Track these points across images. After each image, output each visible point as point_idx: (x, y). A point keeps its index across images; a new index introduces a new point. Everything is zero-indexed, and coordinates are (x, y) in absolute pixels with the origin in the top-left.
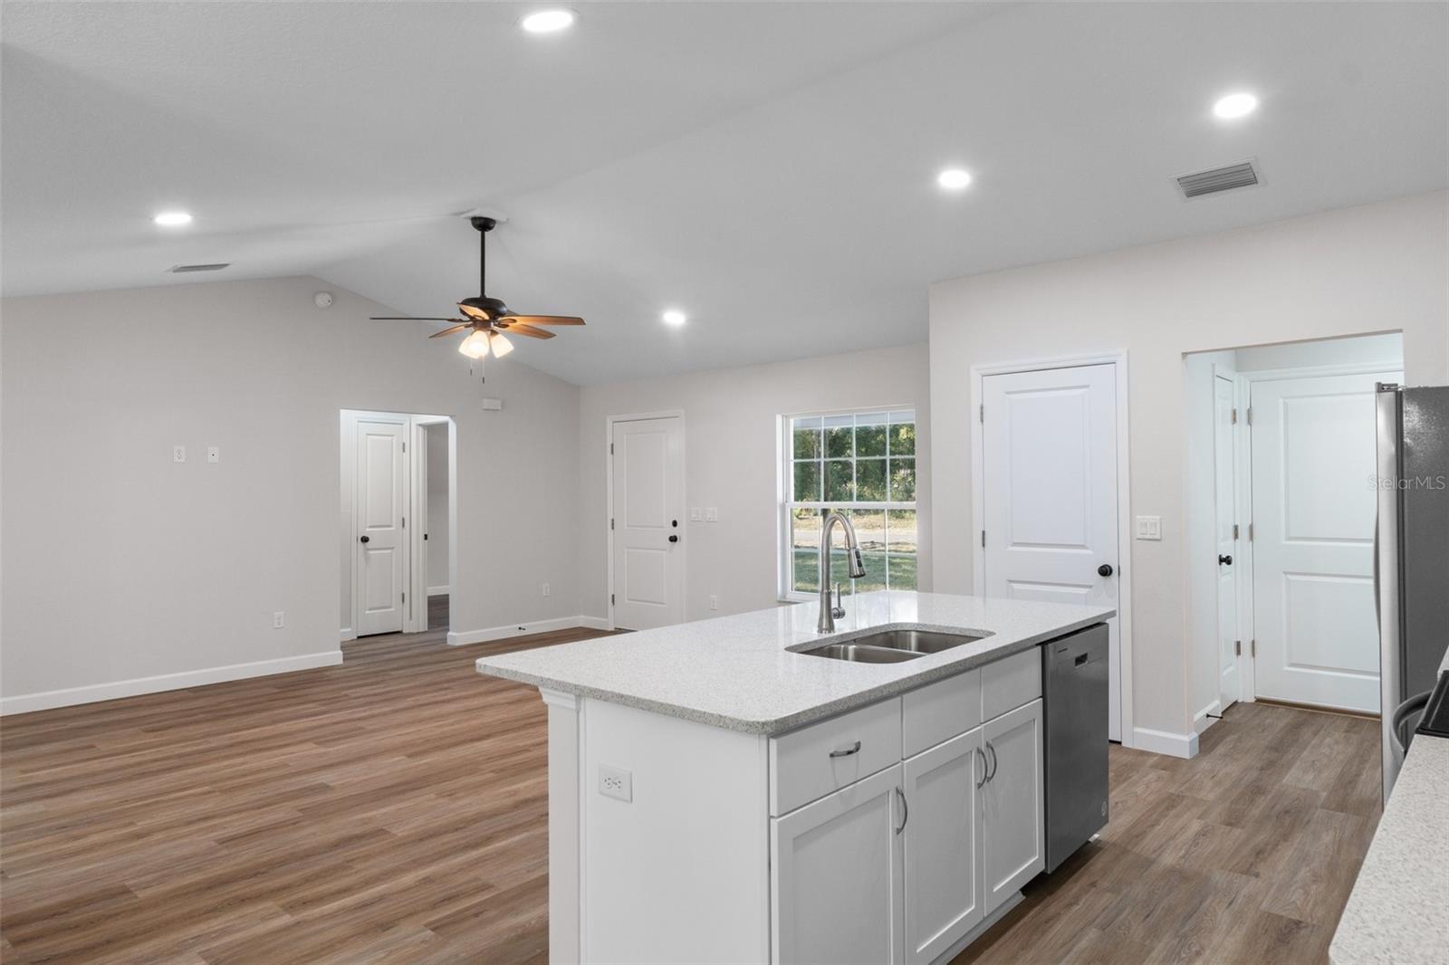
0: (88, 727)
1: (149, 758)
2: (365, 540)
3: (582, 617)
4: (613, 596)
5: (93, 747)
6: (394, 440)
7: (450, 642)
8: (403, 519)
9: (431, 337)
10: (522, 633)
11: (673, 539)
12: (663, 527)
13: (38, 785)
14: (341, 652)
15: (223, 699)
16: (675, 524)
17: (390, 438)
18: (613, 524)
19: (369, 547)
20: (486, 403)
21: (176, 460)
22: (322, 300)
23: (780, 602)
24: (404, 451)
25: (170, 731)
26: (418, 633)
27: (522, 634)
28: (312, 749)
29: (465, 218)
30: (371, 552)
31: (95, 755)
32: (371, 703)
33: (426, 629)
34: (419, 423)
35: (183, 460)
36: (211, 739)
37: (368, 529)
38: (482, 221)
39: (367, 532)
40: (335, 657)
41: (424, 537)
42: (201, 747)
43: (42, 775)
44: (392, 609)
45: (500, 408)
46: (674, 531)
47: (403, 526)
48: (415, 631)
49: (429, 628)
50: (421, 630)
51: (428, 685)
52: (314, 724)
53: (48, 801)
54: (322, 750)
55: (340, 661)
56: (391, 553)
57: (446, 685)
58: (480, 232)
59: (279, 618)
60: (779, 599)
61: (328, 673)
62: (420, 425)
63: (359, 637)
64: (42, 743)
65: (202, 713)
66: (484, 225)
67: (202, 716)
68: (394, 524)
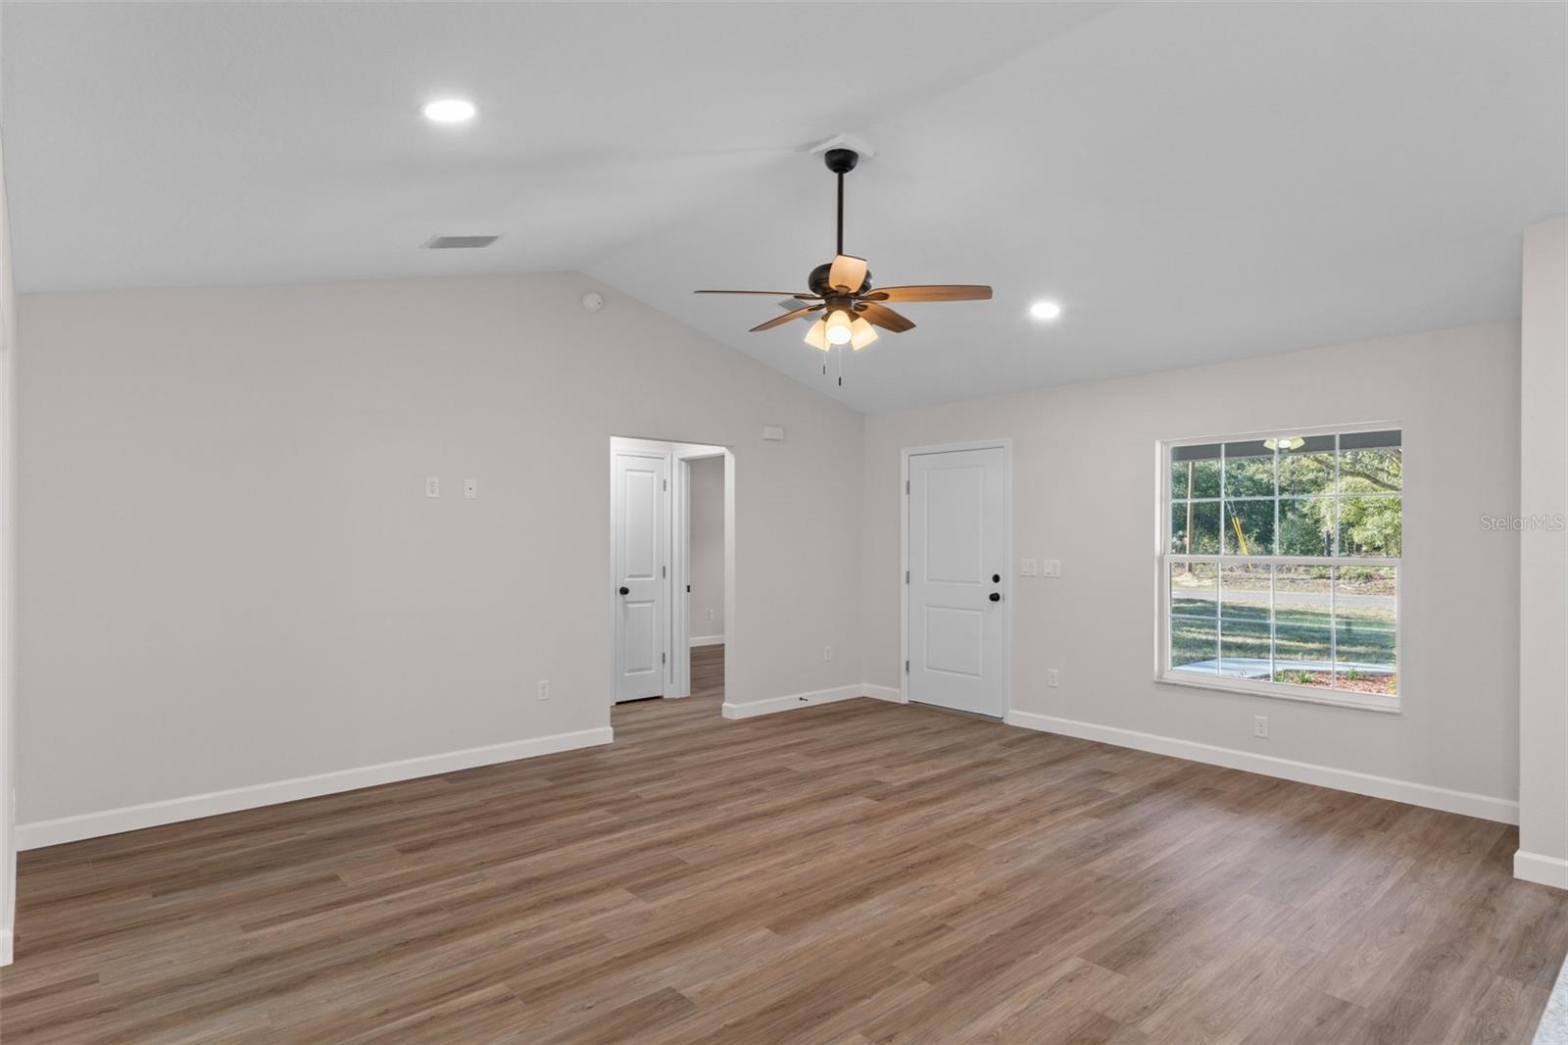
0: (329, 839)
1: (410, 906)
2: (624, 591)
3: (865, 685)
4: (908, 663)
5: (335, 878)
6: (655, 478)
7: (726, 714)
8: (664, 568)
9: (751, 331)
10: (804, 704)
11: (995, 597)
12: (979, 583)
13: (264, 959)
14: (611, 729)
15: (488, 794)
16: (996, 579)
17: (650, 474)
18: (908, 578)
19: (628, 600)
20: (768, 432)
21: (429, 494)
22: (592, 301)
23: (1157, 683)
24: (665, 489)
25: (433, 851)
26: (680, 699)
27: (803, 706)
28: (628, 902)
29: (815, 154)
30: (631, 606)
31: (338, 898)
32: (674, 812)
33: (688, 694)
34: (683, 456)
35: (434, 495)
36: (487, 872)
37: (627, 580)
38: (841, 156)
39: (627, 583)
40: (603, 734)
41: (686, 589)
42: (475, 888)
43: (269, 939)
44: (653, 671)
45: (781, 437)
46: (996, 588)
47: (664, 575)
48: (678, 697)
49: (692, 692)
50: (683, 696)
51: (733, 783)
52: (616, 848)
53: (275, 1003)
54: (640, 906)
55: (609, 740)
56: (652, 608)
57: (754, 784)
58: (836, 175)
59: (544, 688)
60: (1156, 679)
61: (600, 757)
62: (682, 460)
63: (618, 703)
64: (273, 867)
65: (468, 819)
66: (841, 161)
67: (467, 825)
68: (654, 575)
